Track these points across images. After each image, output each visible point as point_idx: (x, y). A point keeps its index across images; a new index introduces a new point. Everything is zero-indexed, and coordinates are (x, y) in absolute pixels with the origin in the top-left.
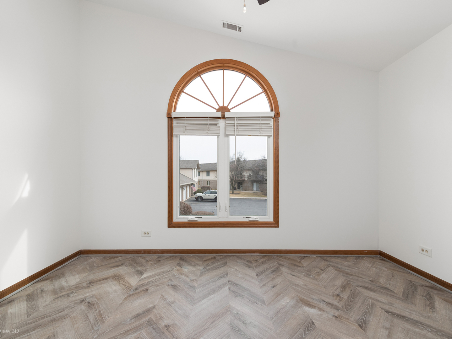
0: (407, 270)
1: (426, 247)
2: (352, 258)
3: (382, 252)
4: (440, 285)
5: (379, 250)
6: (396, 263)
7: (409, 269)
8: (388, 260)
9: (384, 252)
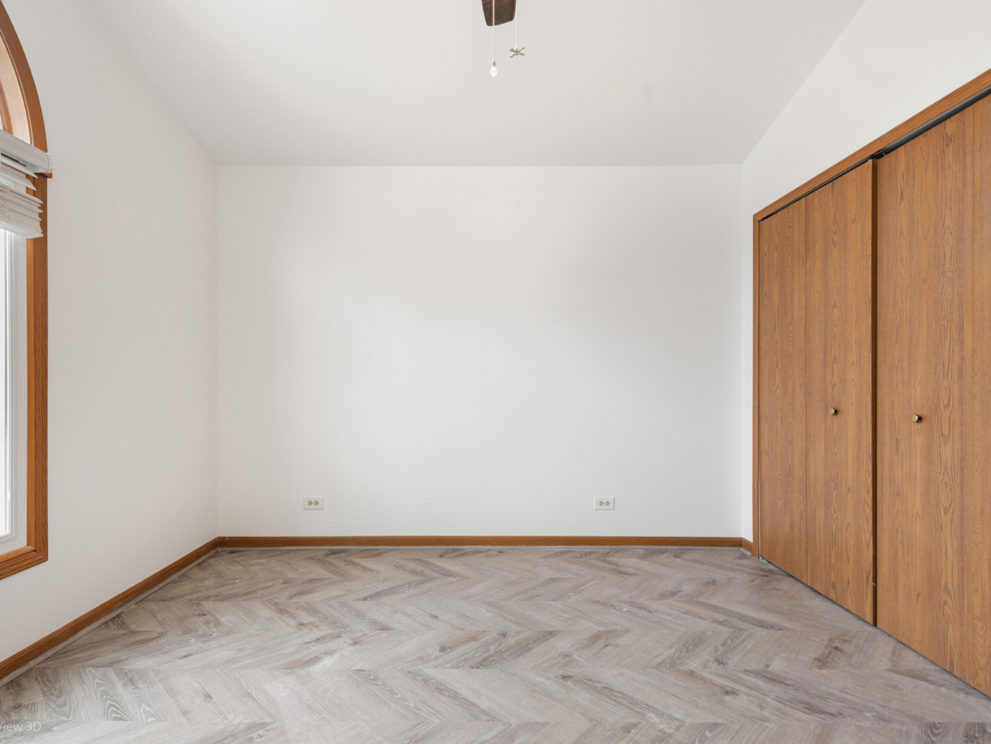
0: (283, 548)
1: (313, 497)
2: (193, 571)
3: (225, 538)
4: (336, 545)
5: (218, 538)
6: (260, 546)
7: (285, 545)
8: (241, 549)
9: (230, 537)
